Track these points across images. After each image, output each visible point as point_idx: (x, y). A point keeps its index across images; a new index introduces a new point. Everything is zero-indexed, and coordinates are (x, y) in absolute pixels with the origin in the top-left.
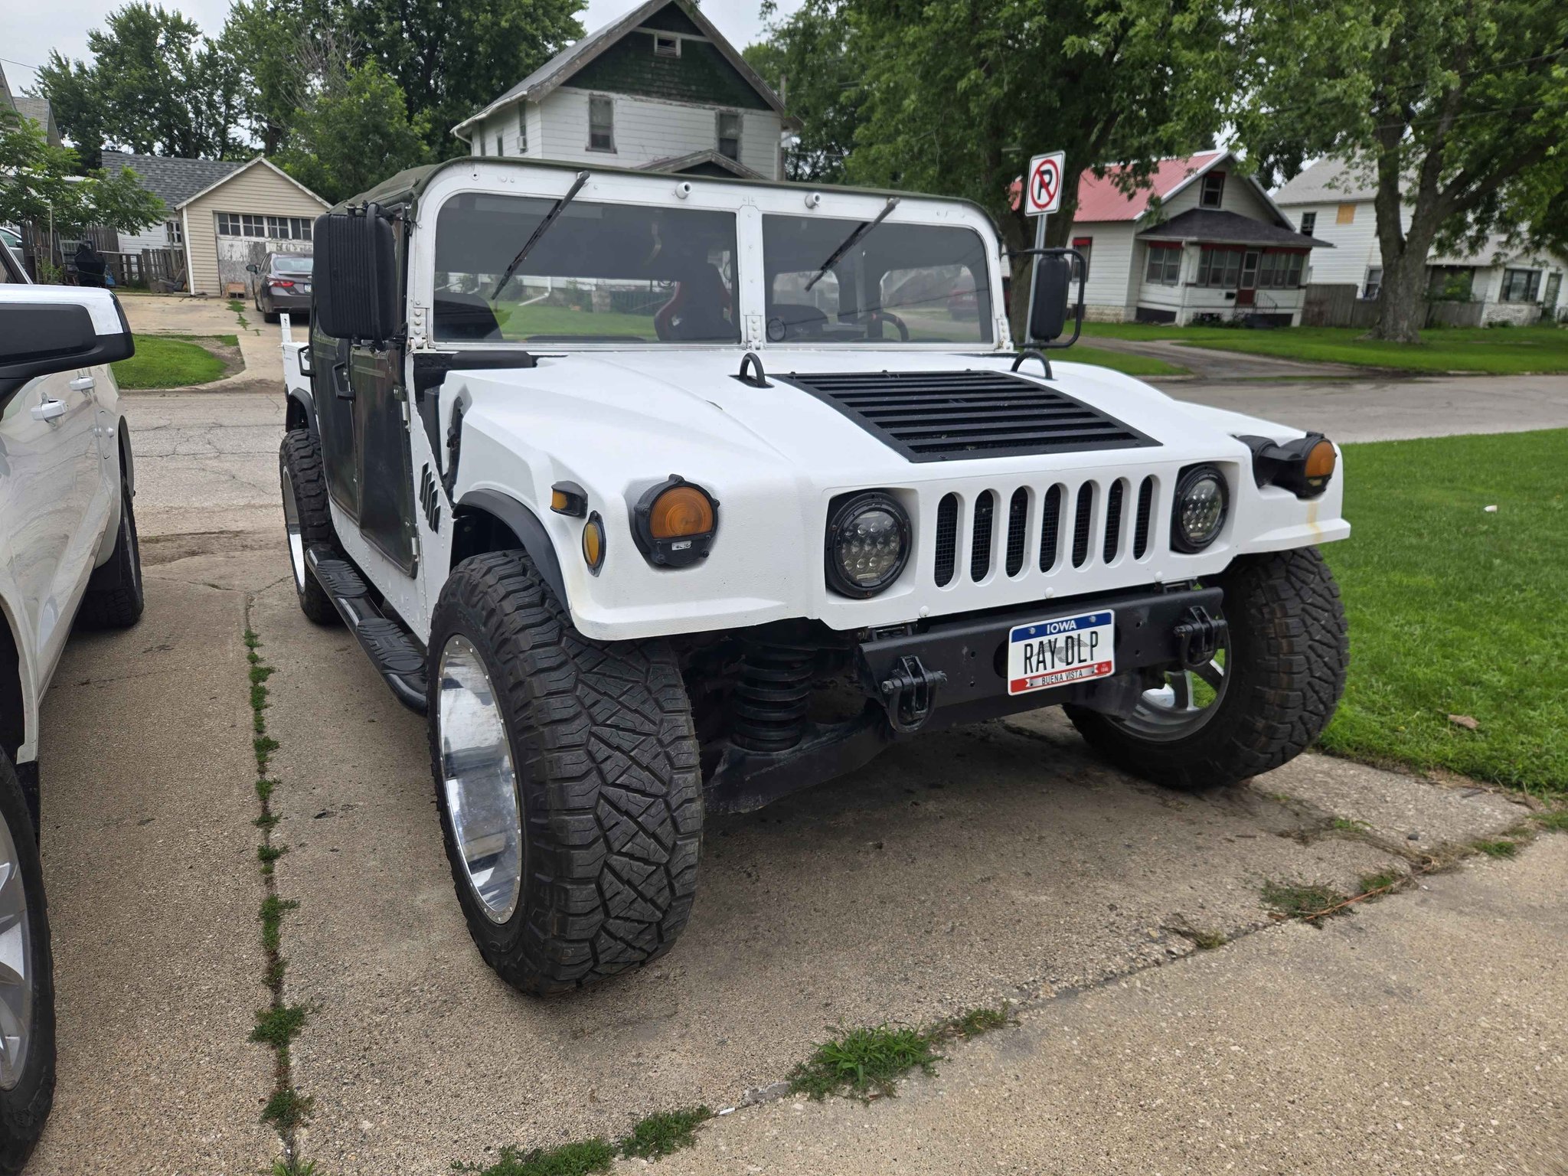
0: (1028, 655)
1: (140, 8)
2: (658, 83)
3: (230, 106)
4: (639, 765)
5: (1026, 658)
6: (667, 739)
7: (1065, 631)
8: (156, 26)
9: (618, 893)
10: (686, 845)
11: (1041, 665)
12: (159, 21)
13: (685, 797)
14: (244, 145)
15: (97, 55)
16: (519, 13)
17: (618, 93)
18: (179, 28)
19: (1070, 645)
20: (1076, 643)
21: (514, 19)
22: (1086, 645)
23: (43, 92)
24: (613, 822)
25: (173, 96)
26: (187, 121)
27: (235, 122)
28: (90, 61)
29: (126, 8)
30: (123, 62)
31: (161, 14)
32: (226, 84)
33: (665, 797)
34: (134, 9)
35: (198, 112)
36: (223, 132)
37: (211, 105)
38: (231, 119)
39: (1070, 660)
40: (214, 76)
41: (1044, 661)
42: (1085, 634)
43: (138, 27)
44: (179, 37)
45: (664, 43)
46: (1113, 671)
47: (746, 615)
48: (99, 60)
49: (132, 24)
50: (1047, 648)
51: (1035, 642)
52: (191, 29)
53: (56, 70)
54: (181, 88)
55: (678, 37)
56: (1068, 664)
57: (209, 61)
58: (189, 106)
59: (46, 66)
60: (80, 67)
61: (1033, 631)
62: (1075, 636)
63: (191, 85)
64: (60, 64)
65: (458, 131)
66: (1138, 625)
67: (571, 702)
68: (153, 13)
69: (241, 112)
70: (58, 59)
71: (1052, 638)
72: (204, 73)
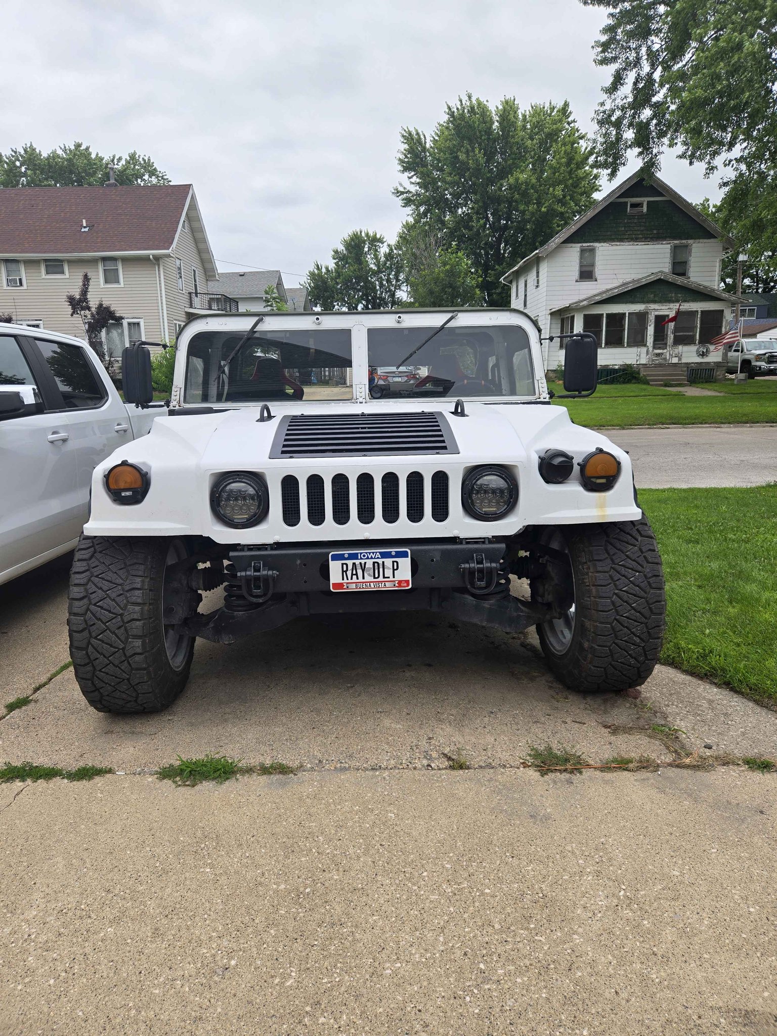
0: (345, 569)
1: (357, 233)
2: (629, 233)
3: (398, 280)
4: (110, 598)
5: (343, 571)
6: (127, 588)
7: (372, 558)
8: (364, 242)
9: (97, 659)
10: (133, 642)
11: (355, 577)
12: (366, 238)
13: (132, 617)
14: (404, 300)
15: (335, 261)
16: (553, 202)
17: (600, 242)
18: (375, 241)
19: (376, 567)
20: (381, 566)
21: (550, 204)
22: (389, 568)
23: (309, 284)
24: (92, 623)
25: (370, 279)
26: (375, 290)
27: (400, 289)
28: (332, 265)
29: (350, 234)
30: (347, 263)
31: (367, 235)
32: (397, 268)
33: (121, 615)
34: (354, 234)
35: (381, 285)
36: (393, 295)
37: (388, 281)
38: (398, 287)
39: (376, 576)
40: (391, 265)
41: (356, 574)
42: (388, 562)
43: (356, 244)
44: (376, 246)
45: (634, 206)
46: (410, 586)
47: (160, 530)
48: (336, 264)
49: (353, 243)
50: (358, 567)
51: (350, 563)
52: (381, 241)
53: (316, 271)
54: (375, 273)
55: (645, 200)
56: (375, 578)
57: (389, 256)
58: (377, 283)
59: (312, 270)
60: (327, 268)
61: (346, 556)
62: (381, 562)
63: (379, 271)
64: (318, 268)
65: (504, 279)
66: (432, 560)
67: (85, 565)
68: (363, 235)
69: (403, 283)
70: (318, 266)
71: (363, 562)
72: (386, 263)
